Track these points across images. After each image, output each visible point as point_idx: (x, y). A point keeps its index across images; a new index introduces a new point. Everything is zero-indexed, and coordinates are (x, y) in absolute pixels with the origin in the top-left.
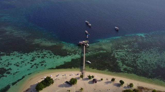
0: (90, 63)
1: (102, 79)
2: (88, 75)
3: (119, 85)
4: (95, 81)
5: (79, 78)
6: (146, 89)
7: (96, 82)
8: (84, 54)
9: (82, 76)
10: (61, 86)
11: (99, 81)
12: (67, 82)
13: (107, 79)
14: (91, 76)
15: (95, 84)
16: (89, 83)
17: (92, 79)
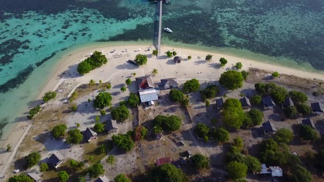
0: (171, 31)
1: (189, 58)
2: (166, 51)
3: (217, 66)
4: (177, 60)
5: (150, 56)
6: (263, 71)
7: (179, 62)
8: (159, 15)
9: (155, 53)
10: (121, 67)
11: (185, 60)
12: (130, 62)
13: (199, 58)
14: (172, 52)
15: (177, 64)
16: (169, 63)
17: (173, 58)
